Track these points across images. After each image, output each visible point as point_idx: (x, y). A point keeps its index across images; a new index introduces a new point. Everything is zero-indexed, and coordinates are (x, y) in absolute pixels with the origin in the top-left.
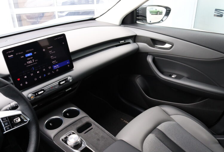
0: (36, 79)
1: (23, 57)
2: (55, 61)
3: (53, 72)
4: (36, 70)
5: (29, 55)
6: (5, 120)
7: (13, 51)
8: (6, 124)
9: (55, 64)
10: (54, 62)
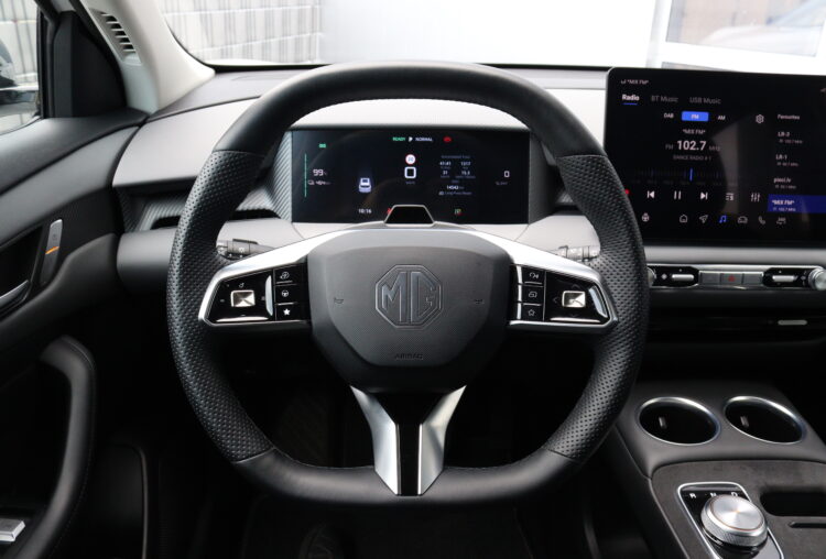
0: (684, 220)
1: (672, 116)
2: (789, 180)
3: (761, 220)
4: (699, 183)
5: (695, 116)
6: (535, 280)
7: (645, 82)
8: (533, 294)
9: (784, 194)
10: (780, 180)
